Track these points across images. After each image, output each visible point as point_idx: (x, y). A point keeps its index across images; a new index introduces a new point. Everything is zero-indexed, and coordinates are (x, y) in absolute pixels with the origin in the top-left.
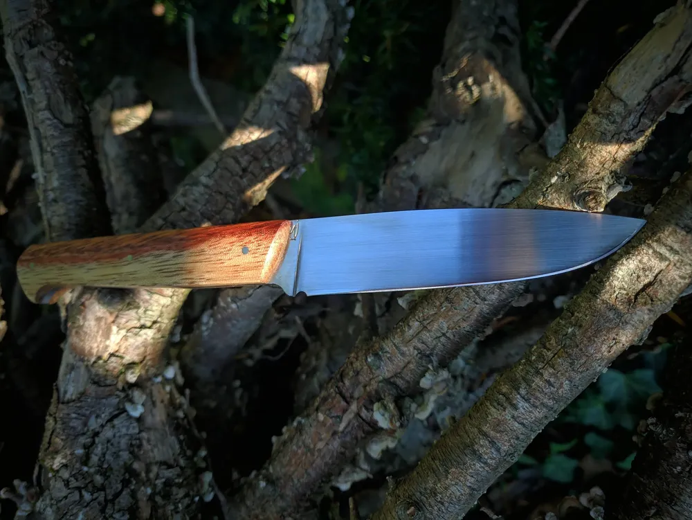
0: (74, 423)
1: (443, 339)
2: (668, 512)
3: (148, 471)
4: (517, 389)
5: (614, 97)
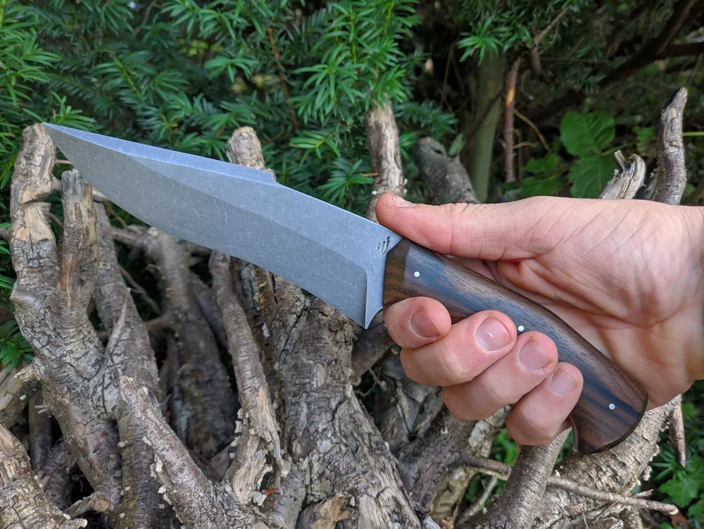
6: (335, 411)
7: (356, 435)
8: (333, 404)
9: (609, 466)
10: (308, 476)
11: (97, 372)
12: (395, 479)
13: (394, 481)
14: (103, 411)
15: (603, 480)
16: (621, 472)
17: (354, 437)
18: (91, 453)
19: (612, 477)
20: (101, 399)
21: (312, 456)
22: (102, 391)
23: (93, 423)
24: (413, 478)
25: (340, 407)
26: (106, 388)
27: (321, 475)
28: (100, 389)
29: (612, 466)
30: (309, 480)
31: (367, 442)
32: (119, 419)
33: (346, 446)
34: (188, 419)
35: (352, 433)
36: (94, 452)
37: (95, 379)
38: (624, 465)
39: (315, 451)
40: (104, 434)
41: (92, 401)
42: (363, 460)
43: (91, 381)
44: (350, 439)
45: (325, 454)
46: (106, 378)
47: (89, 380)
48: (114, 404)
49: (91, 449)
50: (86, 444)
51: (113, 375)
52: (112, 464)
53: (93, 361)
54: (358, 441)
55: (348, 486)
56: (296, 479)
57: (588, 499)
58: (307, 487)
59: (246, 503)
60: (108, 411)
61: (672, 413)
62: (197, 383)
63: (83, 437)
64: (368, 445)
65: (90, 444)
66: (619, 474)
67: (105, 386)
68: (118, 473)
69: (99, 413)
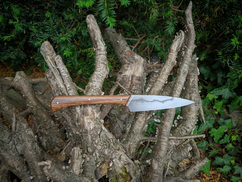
0: (96, 134)
1: (157, 92)
2: (190, 111)
3: (110, 141)
4: (176, 91)
5: (173, 50)
6: (100, 135)
7: (108, 140)
8: (99, 132)
9: (185, 129)
10: (96, 158)
11: (11, 140)
12: (123, 151)
13: (123, 152)
14: (17, 153)
15: (183, 134)
16: (188, 130)
17: (108, 141)
18: (17, 168)
19: (186, 132)
20: (15, 149)
21: (96, 151)
22: (15, 146)
23: (14, 157)
24: (128, 148)
25: (101, 133)
26: (16, 145)
27: (100, 157)
28: (14, 146)
29: (186, 129)
30: (96, 159)
31: (111, 141)
32: (24, 154)
33: (106, 145)
34: (46, 142)
35: (107, 140)
36: (17, 167)
37: (11, 142)
38: (189, 128)
39: (96, 150)
40: (20, 160)
41: (12, 151)
42: (112, 148)
43: (9, 144)
44: (107, 143)
45: (100, 150)
46: (15, 142)
47: (8, 143)
48: (21, 149)
49: (16, 167)
50: (14, 165)
51: (17, 140)
52: (25, 169)
53: (8, 136)
54: (109, 142)
55: (109, 158)
56: (92, 160)
57: (180, 140)
58: (96, 161)
59: (79, 174)
60: (19, 152)
61: (200, 109)
62: (46, 129)
63: (12, 163)
64: (112, 142)
65: (15, 165)
66: (188, 131)
67: (16, 144)
68: (29, 172)
69: (16, 154)
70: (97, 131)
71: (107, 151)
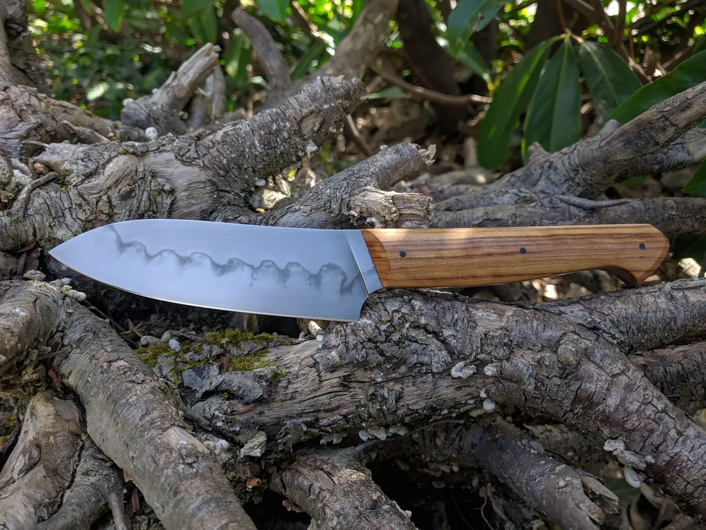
70: (455, 324)
71: (364, 327)
